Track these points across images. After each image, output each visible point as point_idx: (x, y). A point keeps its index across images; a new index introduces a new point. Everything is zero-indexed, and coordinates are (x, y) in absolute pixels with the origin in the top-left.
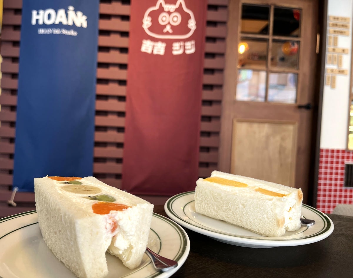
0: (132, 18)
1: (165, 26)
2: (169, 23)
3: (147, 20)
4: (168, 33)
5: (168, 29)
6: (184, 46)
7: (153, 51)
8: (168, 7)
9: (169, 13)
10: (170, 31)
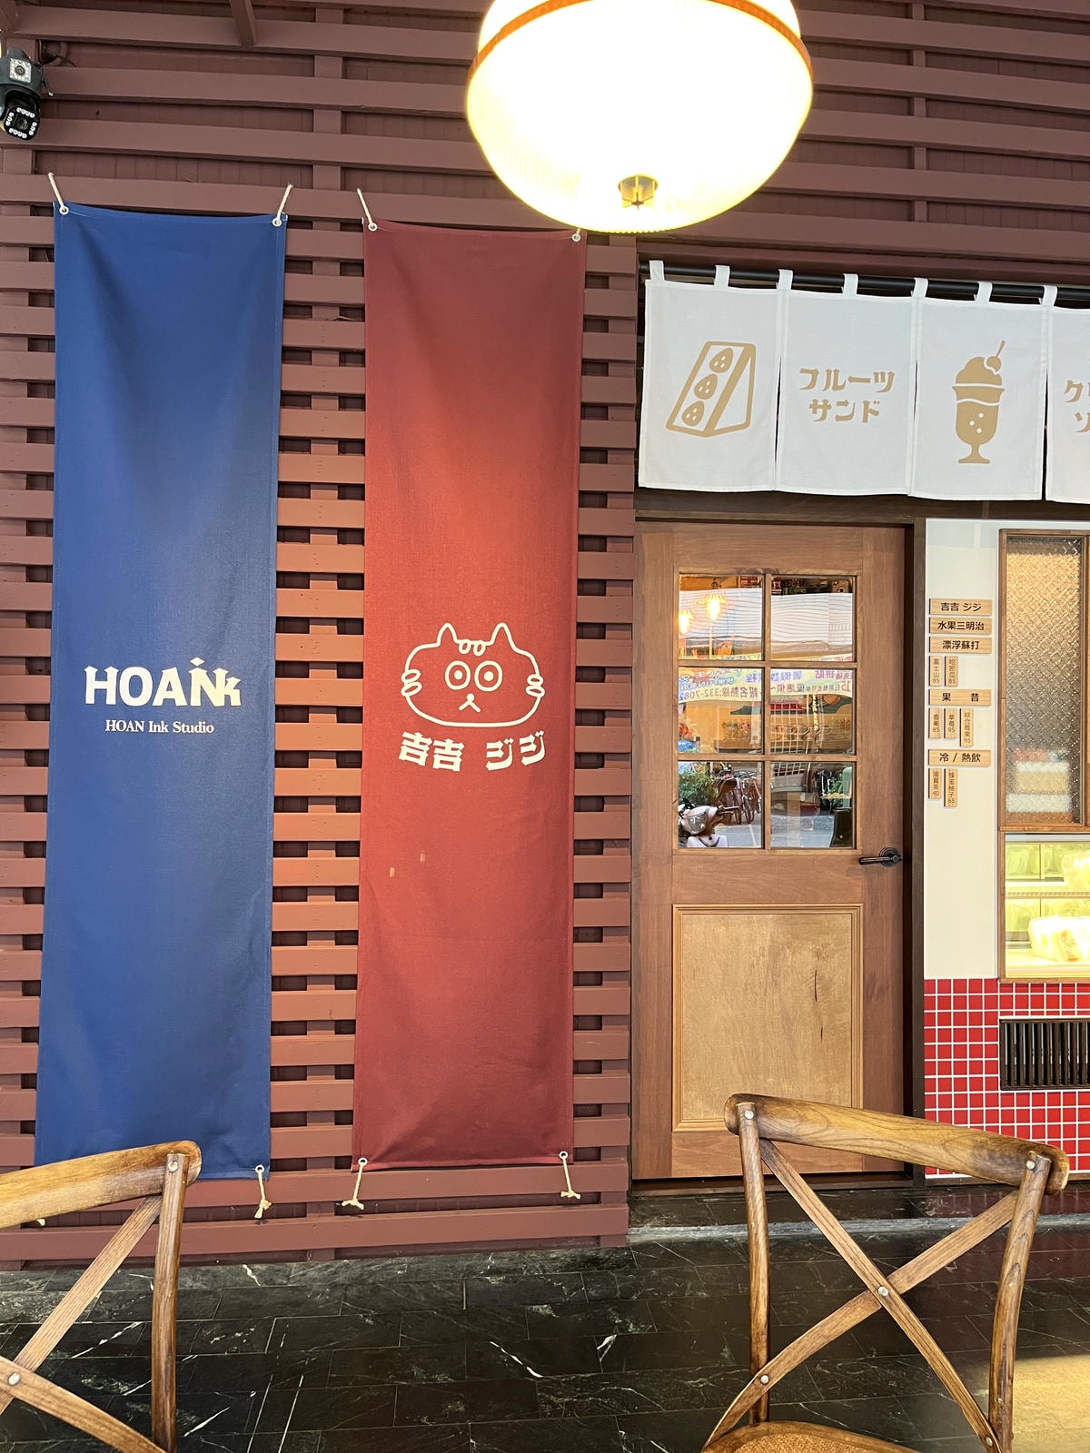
0: (369, 667)
1: (462, 696)
2: (472, 688)
3: (409, 677)
4: (469, 715)
5: (471, 700)
6: (517, 747)
7: (430, 759)
8: (464, 645)
9: (472, 660)
10: (478, 707)
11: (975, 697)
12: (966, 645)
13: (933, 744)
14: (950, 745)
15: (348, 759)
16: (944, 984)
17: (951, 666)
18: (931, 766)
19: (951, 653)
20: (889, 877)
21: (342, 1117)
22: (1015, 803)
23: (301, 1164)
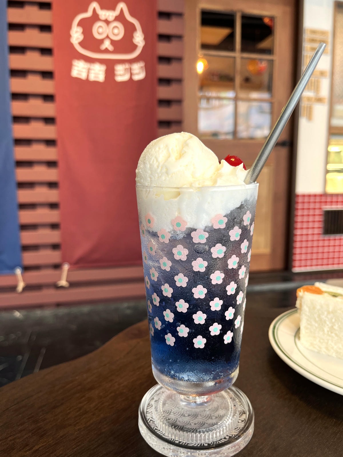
0: (55, 29)
1: (102, 41)
2: (108, 37)
3: (77, 32)
4: (106, 51)
5: (107, 44)
6: (131, 69)
7: (88, 76)
8: (104, 14)
9: (107, 22)
10: (111, 48)
11: (322, 74)
14: (311, 95)
15: (47, 75)
16: (304, 196)
20: (284, 152)
21: (55, 247)
22: (335, 122)
23: (37, 268)
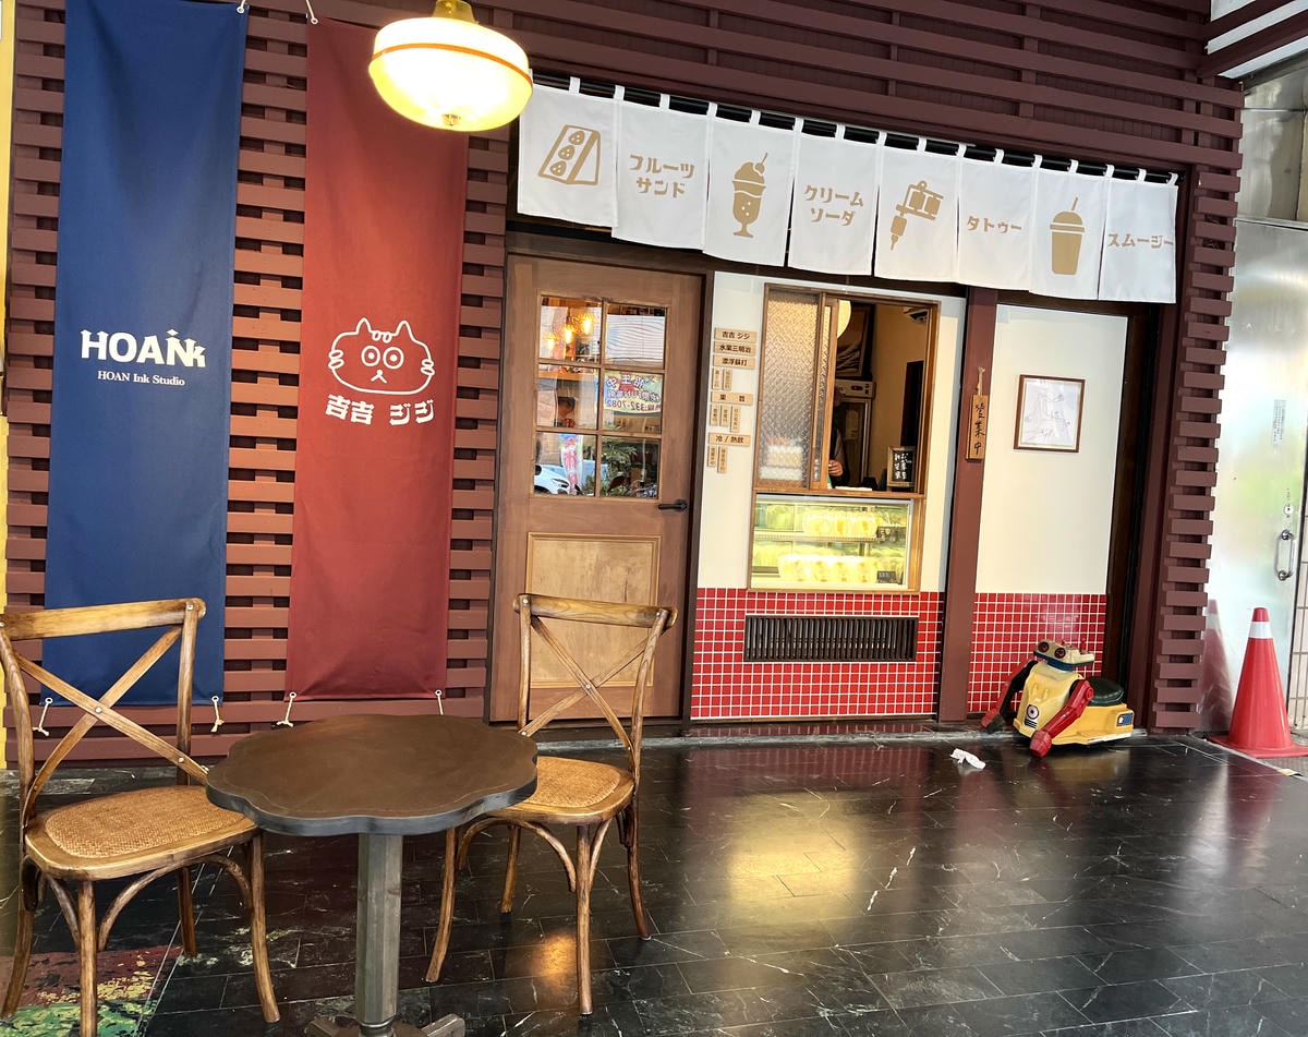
0: (304, 347)
1: (373, 371)
2: (381, 364)
3: (335, 355)
4: (378, 385)
5: (380, 374)
6: (414, 409)
7: (349, 416)
8: (376, 334)
9: (382, 346)
10: (385, 380)
11: (742, 398)
12: (738, 362)
13: (712, 429)
14: (724, 430)
15: (288, 412)
16: (711, 592)
17: (728, 376)
18: (709, 444)
19: (728, 367)
20: (679, 518)
21: (279, 664)
22: (766, 473)
23: (246, 696)
